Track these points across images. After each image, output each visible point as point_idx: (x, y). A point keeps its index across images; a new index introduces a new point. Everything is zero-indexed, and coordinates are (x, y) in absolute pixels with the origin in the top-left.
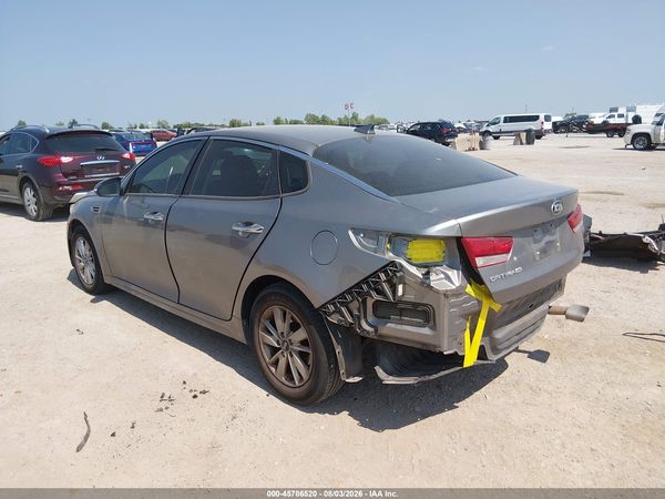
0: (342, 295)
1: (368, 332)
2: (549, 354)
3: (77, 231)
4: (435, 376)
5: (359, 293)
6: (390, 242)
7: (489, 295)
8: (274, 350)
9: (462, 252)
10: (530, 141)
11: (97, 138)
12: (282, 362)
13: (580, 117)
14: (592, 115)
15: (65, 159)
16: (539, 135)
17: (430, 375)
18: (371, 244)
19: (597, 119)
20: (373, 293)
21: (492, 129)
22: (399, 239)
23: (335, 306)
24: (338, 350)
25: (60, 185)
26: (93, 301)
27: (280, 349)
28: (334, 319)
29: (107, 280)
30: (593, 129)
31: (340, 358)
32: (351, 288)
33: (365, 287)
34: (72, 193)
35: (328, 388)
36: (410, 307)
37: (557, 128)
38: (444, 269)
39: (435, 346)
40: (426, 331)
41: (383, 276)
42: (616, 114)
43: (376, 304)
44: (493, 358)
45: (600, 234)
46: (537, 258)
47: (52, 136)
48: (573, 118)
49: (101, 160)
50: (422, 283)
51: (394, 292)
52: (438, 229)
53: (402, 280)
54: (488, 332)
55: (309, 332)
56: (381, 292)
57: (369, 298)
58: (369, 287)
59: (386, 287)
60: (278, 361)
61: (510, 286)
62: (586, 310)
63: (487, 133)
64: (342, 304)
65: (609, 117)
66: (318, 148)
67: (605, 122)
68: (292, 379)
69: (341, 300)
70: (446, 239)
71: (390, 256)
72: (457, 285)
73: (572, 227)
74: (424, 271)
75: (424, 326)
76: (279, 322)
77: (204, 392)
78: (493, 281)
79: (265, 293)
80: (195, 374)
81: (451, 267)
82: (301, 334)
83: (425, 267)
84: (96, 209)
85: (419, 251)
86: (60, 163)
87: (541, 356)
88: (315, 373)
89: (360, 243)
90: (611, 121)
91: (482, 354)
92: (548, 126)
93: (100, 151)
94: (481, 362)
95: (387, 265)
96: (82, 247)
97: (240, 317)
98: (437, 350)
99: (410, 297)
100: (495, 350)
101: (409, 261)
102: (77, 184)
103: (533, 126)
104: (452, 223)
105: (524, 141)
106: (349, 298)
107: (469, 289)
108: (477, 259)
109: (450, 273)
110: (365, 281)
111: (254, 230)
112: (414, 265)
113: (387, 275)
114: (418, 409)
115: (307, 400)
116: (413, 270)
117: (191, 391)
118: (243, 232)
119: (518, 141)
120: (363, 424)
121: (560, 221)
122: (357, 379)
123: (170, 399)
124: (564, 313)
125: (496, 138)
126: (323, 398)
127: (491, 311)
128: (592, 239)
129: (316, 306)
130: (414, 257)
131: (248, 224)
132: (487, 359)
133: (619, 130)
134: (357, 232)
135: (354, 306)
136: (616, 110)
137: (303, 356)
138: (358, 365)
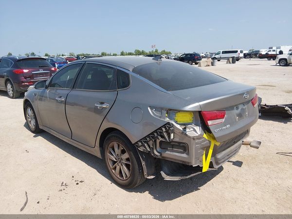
0: (145, 138)
1: (157, 156)
2: (242, 163)
3: (27, 105)
4: (189, 177)
5: (153, 137)
6: (167, 113)
7: (214, 138)
8: (114, 162)
9: (201, 118)
10: (234, 62)
11: (40, 61)
12: (118, 168)
13: (256, 51)
14: (261, 50)
15: (25, 71)
16: (238, 59)
17: (187, 176)
18: (158, 114)
19: (264, 52)
20: (159, 137)
21: (217, 56)
22: (172, 112)
23: (142, 143)
24: (143, 163)
25: (23, 82)
26: (34, 137)
27: (117, 162)
28: (141, 149)
29: (41, 127)
30: (262, 57)
31: (144, 167)
32: (149, 135)
33: (155, 134)
34: (28, 86)
35: (139, 181)
36: (177, 144)
37: (246, 56)
38: (193, 126)
39: (189, 163)
40: (184, 155)
41: (164, 129)
42: (272, 50)
43: (161, 142)
44: (216, 167)
45: (265, 105)
46: (237, 120)
47: (19, 60)
48: (253, 52)
49: (41, 71)
50: (183, 133)
51: (169, 137)
52: (190, 107)
53: (173, 132)
54: (214, 155)
55: (130, 155)
56: (163, 137)
57: (157, 140)
58: (158, 134)
59: (165, 134)
60: (116, 167)
61: (224, 134)
62: (260, 143)
63: (215, 58)
64: (145, 142)
65: (269, 51)
66: (135, 67)
67: (267, 53)
68: (122, 176)
69: (144, 140)
70: (194, 112)
71: (167, 120)
72: (199, 133)
73: (253, 104)
74: (183, 127)
75: (183, 153)
76: (116, 149)
77: (81, 182)
78: (216, 132)
79: (109, 135)
80: (78, 173)
81: (196, 125)
82: (126, 156)
83: (184, 125)
84: (35, 95)
85: (182, 118)
86: (23, 72)
87: (239, 164)
88: (133, 174)
89: (153, 113)
90: (270, 53)
91: (211, 166)
92: (242, 55)
93: (41, 67)
94: (211, 169)
95: (166, 124)
96: (29, 111)
97: (99, 146)
98: (190, 165)
99: (177, 140)
100: (217, 163)
101: (176, 122)
102: (31, 82)
103: (235, 55)
104: (197, 104)
105: (231, 62)
106: (148, 139)
107: (205, 136)
108: (208, 122)
109: (195, 128)
110: (156, 131)
111: (104, 106)
112: (179, 124)
113: (166, 129)
114: (181, 190)
115: (129, 186)
116: (178, 126)
117: (76, 181)
118: (100, 107)
119: (229, 62)
120: (155, 198)
121: (248, 102)
122: (152, 177)
123: (66, 185)
124: (250, 144)
125: (219, 60)
126: (137, 185)
127: (215, 146)
128: (262, 108)
129: (133, 142)
130: (178, 120)
131: (102, 103)
132: (213, 168)
133: (273, 57)
134: (152, 108)
135: (151, 143)
136: (272, 48)
137: (128, 166)
138: (153, 170)
